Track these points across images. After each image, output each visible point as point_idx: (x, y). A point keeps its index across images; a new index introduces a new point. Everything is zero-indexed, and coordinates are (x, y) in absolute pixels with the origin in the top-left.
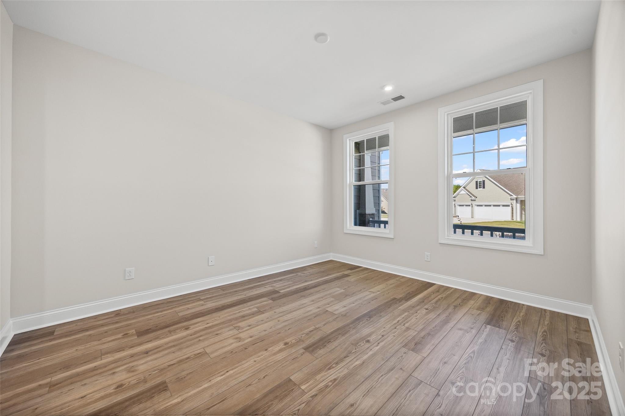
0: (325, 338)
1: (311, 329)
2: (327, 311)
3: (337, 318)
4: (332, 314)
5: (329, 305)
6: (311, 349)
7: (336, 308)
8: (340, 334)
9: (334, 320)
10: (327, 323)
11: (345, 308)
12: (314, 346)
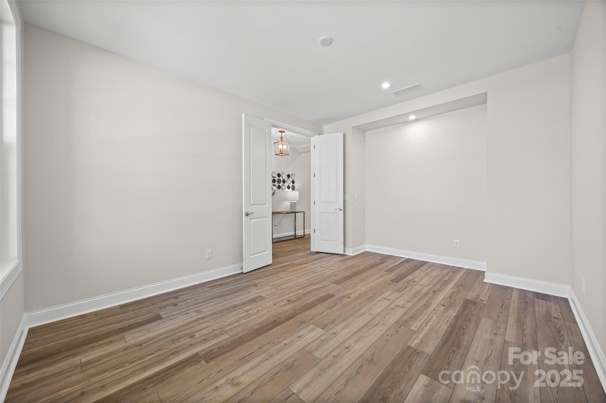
0: (322, 302)
1: (334, 308)
2: (323, 329)
3: (312, 319)
4: (317, 325)
5: (322, 339)
6: (330, 295)
7: (312, 334)
8: (310, 305)
9: (314, 317)
10: (321, 314)
11: (300, 334)
12: (328, 297)
